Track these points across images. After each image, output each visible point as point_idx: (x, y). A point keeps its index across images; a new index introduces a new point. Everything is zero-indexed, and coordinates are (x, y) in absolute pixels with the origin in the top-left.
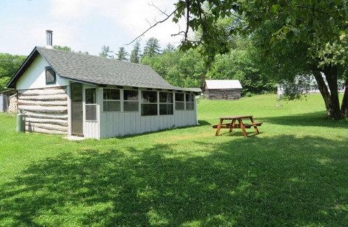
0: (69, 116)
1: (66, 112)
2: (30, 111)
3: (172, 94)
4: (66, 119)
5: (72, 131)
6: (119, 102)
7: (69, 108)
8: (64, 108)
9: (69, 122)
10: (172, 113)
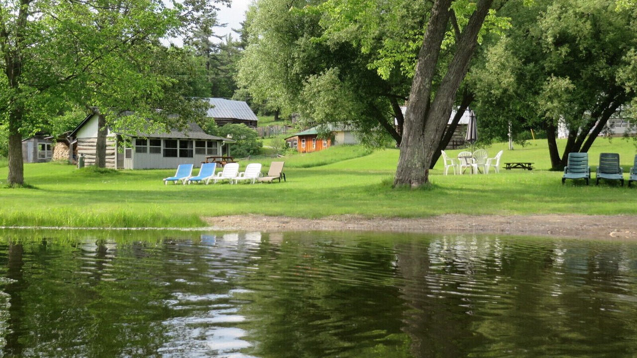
0: (115, 156)
1: (113, 154)
2: (88, 154)
3: (192, 142)
4: (114, 158)
5: (118, 166)
6: (146, 148)
7: (115, 151)
8: (112, 151)
9: (115, 160)
10: (192, 157)
